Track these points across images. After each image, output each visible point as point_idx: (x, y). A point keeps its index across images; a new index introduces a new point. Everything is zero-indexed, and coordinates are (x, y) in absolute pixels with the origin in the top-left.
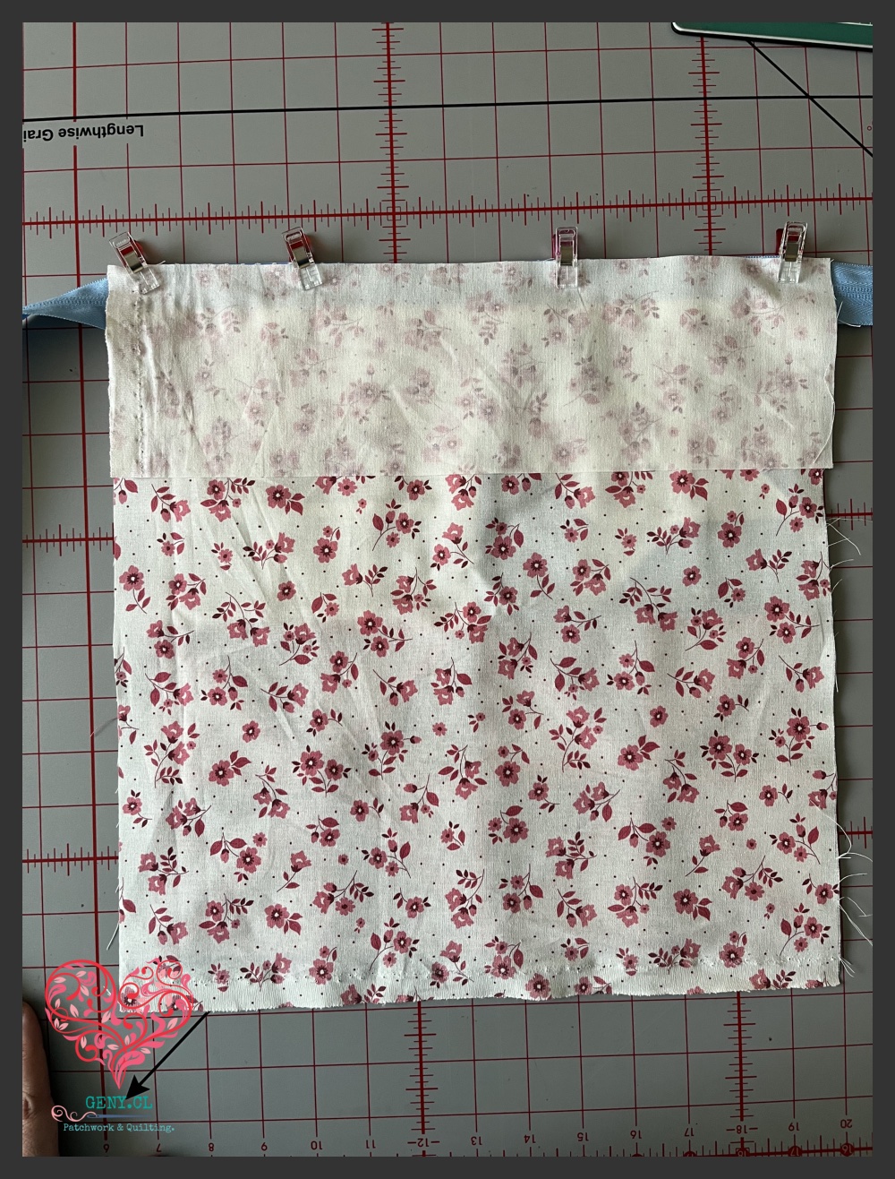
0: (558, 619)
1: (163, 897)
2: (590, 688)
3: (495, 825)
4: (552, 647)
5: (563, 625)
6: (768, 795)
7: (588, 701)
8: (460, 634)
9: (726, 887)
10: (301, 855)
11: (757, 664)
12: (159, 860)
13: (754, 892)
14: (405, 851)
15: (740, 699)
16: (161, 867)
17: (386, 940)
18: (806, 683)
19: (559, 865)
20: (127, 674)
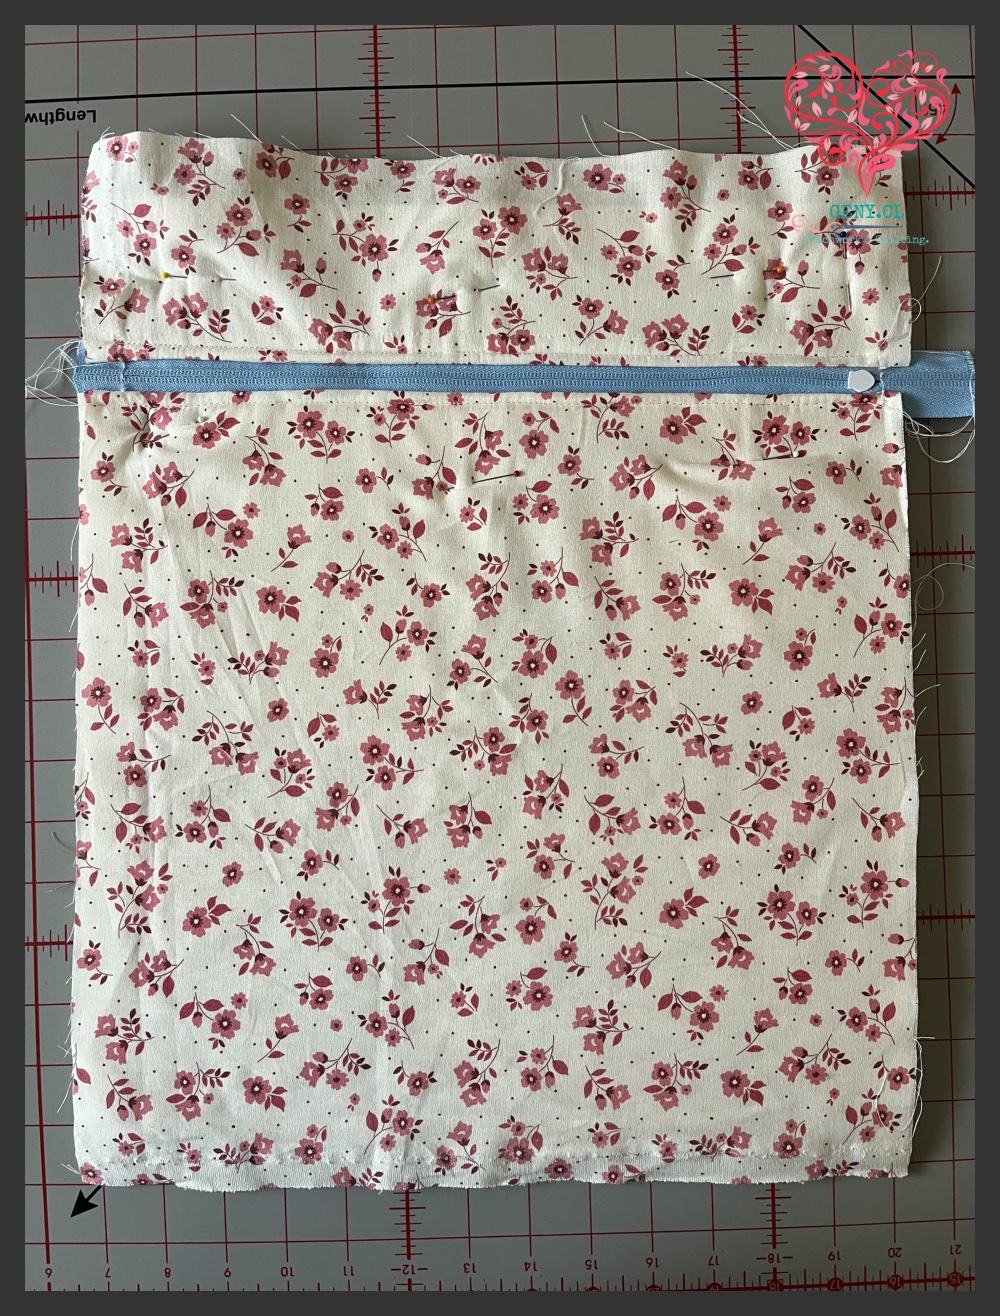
0: (594, 749)
1: (123, 1067)
2: (629, 831)
3: (514, 988)
4: (585, 782)
5: (600, 756)
6: (836, 962)
7: (628, 846)
8: (479, 765)
9: (783, 1069)
10: (287, 1019)
11: (827, 807)
12: (119, 1024)
13: (816, 1075)
14: (409, 1016)
15: (806, 848)
16: (121, 1032)
17: (384, 1120)
18: (884, 831)
19: (588, 1038)
20: (89, 804)
